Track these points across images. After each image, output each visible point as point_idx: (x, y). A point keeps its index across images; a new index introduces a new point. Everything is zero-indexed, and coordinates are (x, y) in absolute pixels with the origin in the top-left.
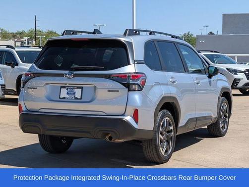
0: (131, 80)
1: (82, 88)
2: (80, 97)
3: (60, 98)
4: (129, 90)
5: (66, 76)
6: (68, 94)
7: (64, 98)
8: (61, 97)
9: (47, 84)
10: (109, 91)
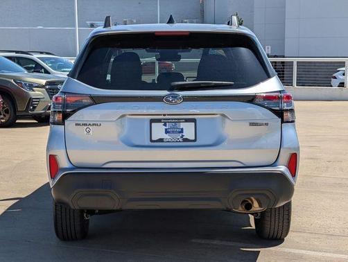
0: (285, 104)
1: (194, 121)
2: (193, 138)
3: (151, 141)
4: (283, 122)
5: (168, 101)
6: (167, 132)
7: (161, 140)
8: (153, 139)
9: (123, 116)
10: (252, 124)
